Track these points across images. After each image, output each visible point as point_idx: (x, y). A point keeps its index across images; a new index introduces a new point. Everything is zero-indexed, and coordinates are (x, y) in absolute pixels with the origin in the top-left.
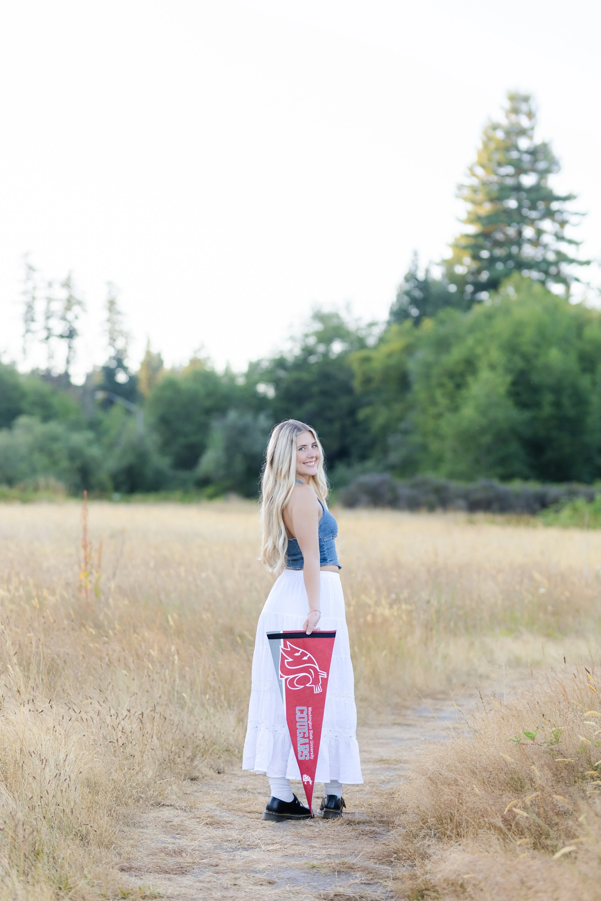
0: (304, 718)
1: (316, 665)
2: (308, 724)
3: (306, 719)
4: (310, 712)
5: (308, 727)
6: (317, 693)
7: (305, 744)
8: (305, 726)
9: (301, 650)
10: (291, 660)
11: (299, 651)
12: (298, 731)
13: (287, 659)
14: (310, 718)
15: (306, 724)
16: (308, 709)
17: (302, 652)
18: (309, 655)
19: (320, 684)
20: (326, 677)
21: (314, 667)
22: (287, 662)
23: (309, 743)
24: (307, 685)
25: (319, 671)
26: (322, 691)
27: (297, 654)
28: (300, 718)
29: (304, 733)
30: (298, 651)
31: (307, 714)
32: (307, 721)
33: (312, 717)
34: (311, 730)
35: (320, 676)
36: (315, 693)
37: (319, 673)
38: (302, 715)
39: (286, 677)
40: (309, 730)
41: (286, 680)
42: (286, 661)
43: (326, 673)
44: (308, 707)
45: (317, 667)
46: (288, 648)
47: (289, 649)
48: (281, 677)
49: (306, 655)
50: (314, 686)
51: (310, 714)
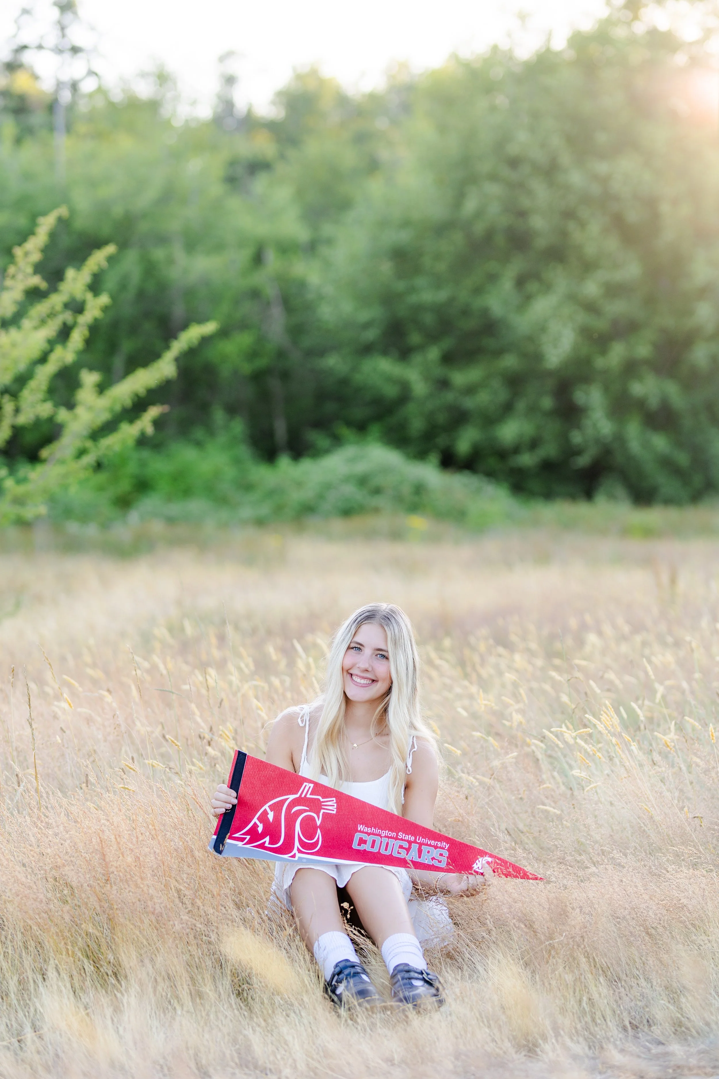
0: (374, 842)
1: (287, 799)
2: (385, 837)
3: (378, 839)
4: (366, 830)
5: (391, 838)
6: (336, 808)
7: (420, 851)
8: (387, 844)
9: (255, 820)
10: (267, 839)
12: (395, 854)
14: (378, 831)
15: (385, 840)
16: (360, 831)
17: (258, 819)
18: (266, 807)
19: (322, 800)
20: (312, 785)
21: (290, 803)
23: (421, 844)
24: (318, 823)
25: (297, 796)
26: (334, 799)
27: (260, 829)
28: (373, 847)
29: (401, 847)
30: (255, 825)
31: (369, 834)
32: (381, 837)
33: (375, 828)
34: (397, 835)
35: (308, 796)
36: (334, 812)
37: (303, 796)
38: (369, 843)
39: (295, 851)
40: (396, 839)
41: (300, 851)
42: (267, 845)
43: (305, 784)
44: (357, 831)
45: (292, 797)
47: (248, 837)
48: (294, 856)
49: (265, 812)
50: (322, 811)
51: (369, 830)
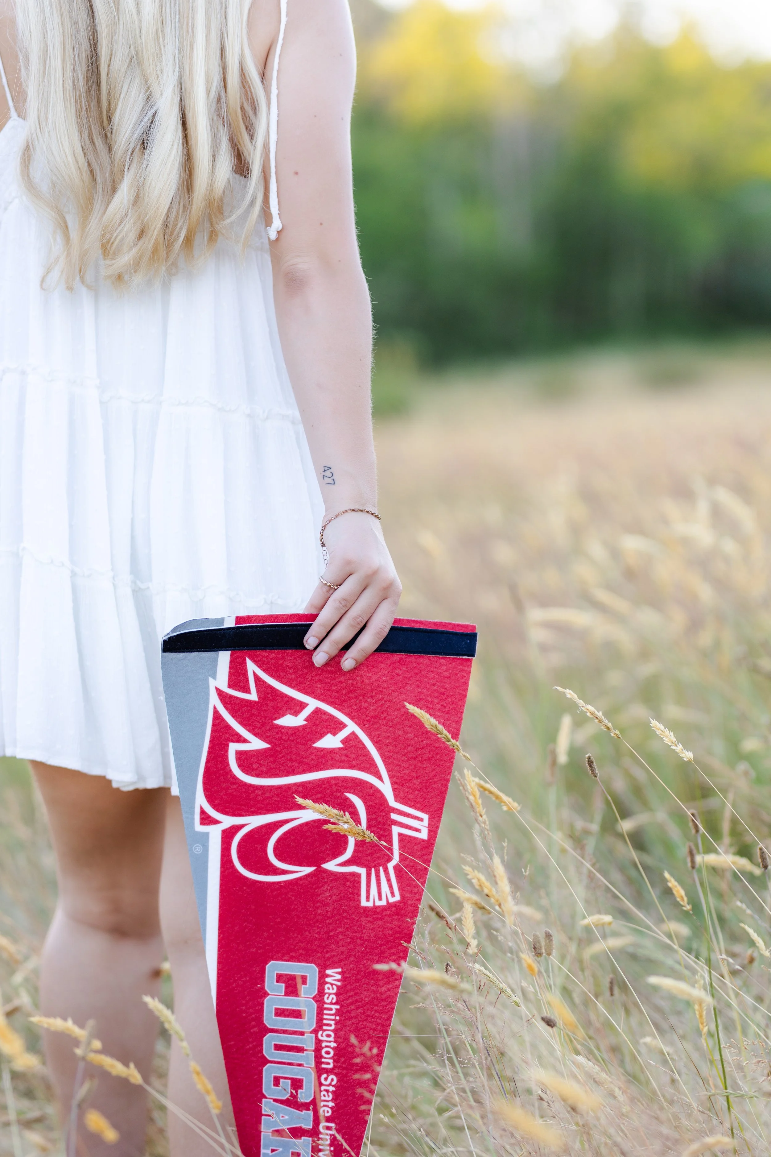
0: (297, 1014)
1: (380, 778)
2: (318, 1042)
3: (308, 1023)
4: (331, 990)
5: (318, 1057)
6: (375, 907)
7: (297, 1132)
8: (299, 1050)
9: (313, 704)
10: (256, 744)
11: (302, 706)
12: (268, 1072)
13: (240, 739)
14: (330, 1019)
15: (308, 1042)
16: (322, 977)
17: (317, 711)
18: (351, 727)
19: (391, 866)
20: (424, 835)
21: (371, 786)
22: (241, 756)
23: (314, 1133)
24: (331, 866)
25: (392, 802)
26: (397, 898)
27: (288, 721)
28: (280, 1013)
29: (297, 1084)
30: (297, 707)
31: (319, 998)
32: (315, 1032)
33: (338, 1012)
34: (328, 1072)
35: (396, 830)
36: (364, 903)
37: (394, 816)
38: (290, 1003)
39: (228, 821)
40: (320, 1071)
41: (228, 835)
42: (233, 748)
43: (425, 817)
44: (323, 968)
45: (386, 788)
46: (248, 691)
47: (253, 696)
48: (206, 820)
49: (336, 727)
50: (362, 871)
51: (330, 998)
